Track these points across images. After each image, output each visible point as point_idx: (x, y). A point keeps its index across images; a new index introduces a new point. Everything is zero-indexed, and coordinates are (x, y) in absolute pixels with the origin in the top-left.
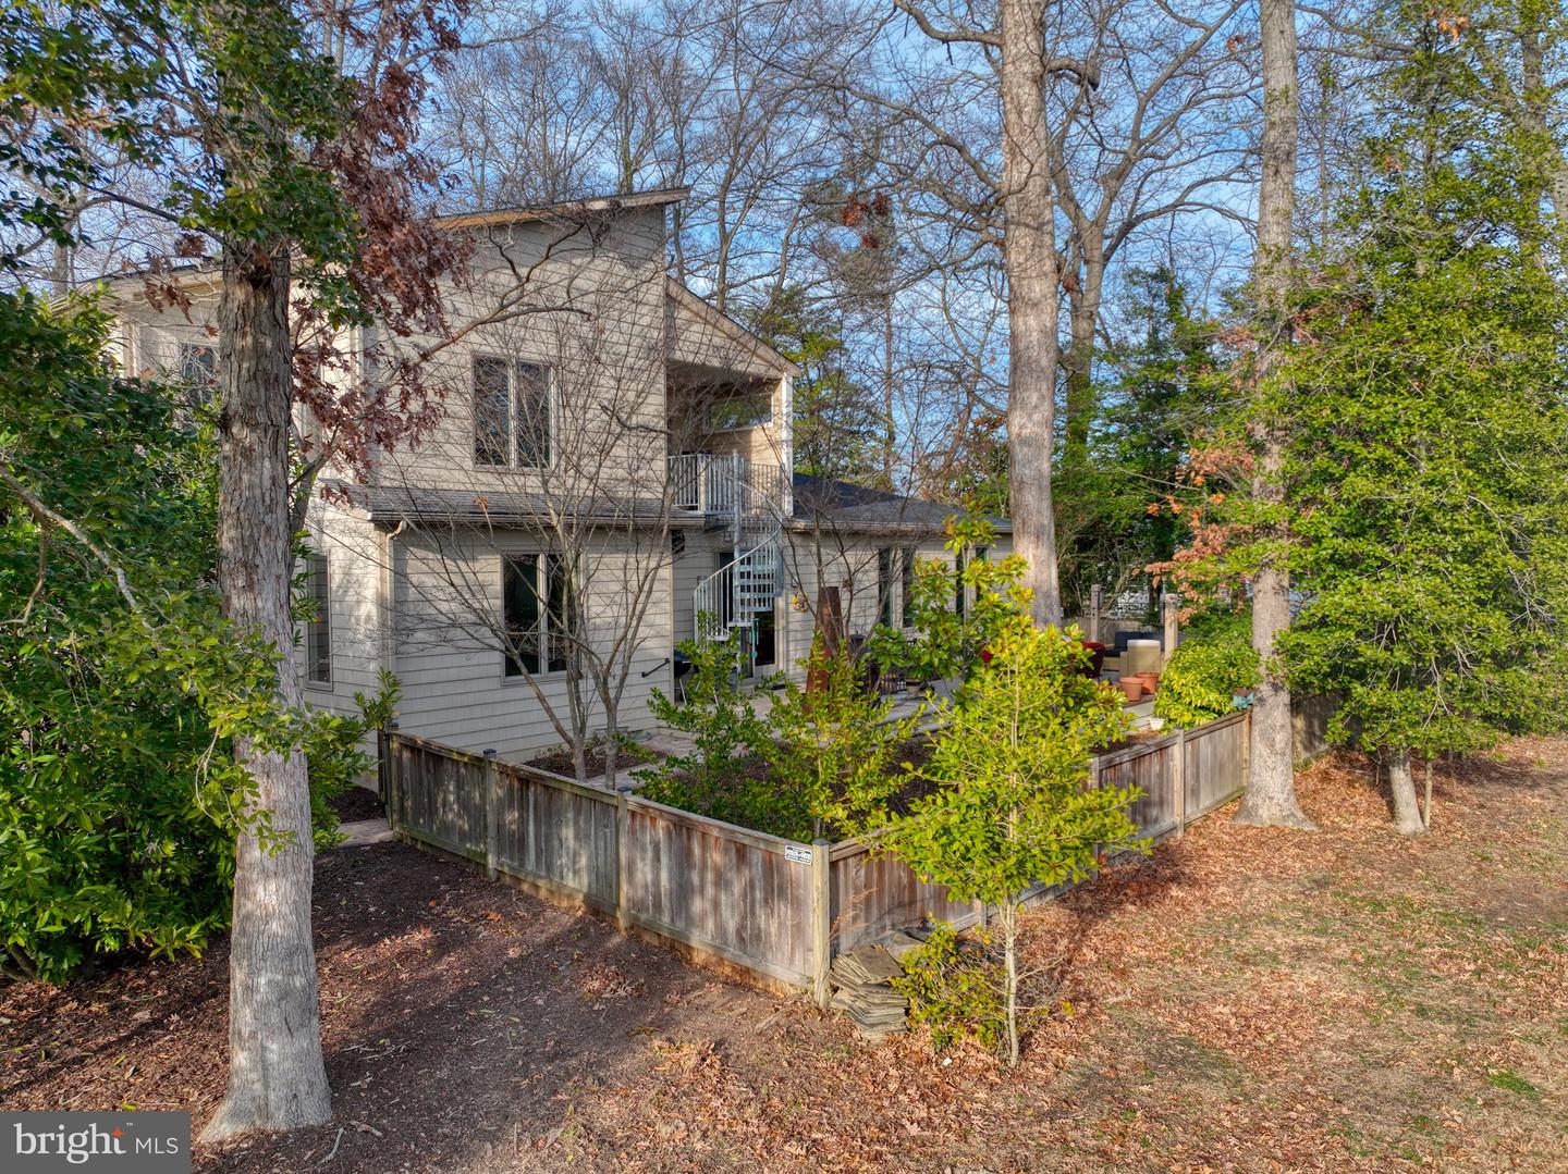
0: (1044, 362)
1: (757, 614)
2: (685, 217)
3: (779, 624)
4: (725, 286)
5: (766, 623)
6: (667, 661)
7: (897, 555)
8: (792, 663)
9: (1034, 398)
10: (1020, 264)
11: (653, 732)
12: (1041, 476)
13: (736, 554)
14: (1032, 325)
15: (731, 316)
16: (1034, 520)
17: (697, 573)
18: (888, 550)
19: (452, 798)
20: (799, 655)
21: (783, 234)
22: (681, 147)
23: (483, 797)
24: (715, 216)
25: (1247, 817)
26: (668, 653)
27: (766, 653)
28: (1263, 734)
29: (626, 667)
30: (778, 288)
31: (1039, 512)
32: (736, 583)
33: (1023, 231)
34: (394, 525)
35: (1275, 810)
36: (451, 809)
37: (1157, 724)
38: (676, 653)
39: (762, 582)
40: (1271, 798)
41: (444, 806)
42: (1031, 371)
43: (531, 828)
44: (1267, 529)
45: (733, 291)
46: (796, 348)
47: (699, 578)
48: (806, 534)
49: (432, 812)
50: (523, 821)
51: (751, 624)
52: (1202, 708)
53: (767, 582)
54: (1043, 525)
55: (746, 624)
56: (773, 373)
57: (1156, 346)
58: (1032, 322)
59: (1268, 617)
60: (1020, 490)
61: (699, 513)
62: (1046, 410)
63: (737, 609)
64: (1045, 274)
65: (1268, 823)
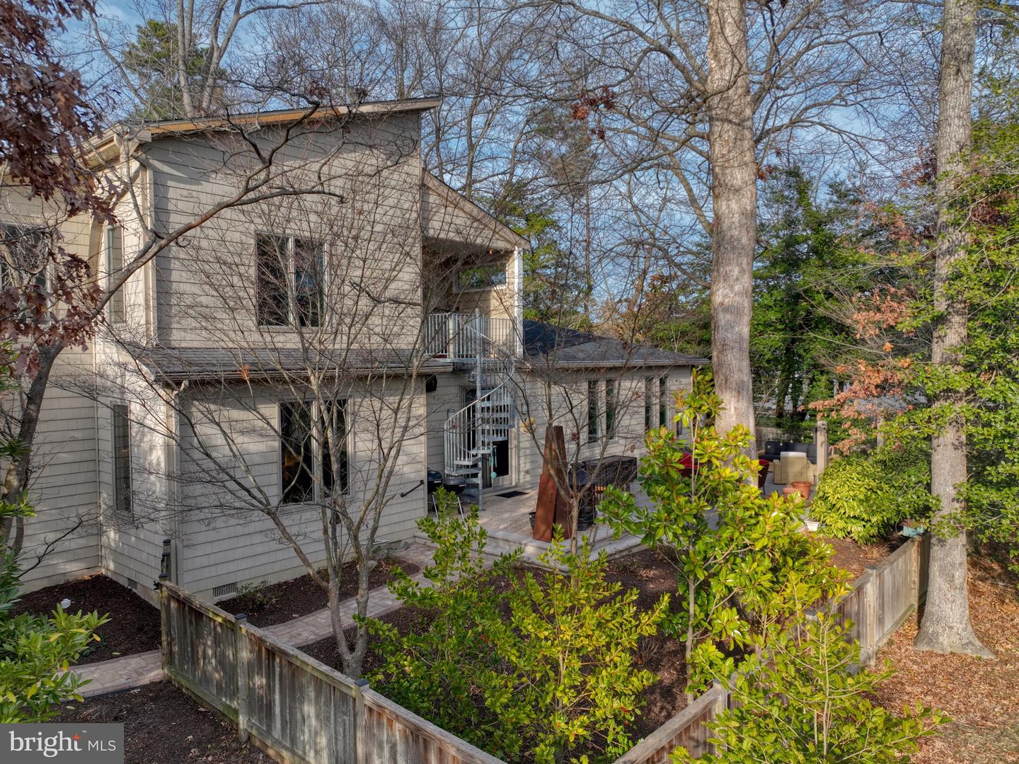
0: (744, 240)
1: (494, 443)
2: (444, 133)
3: (513, 444)
4: (471, 182)
5: (502, 450)
6: (422, 482)
7: (602, 387)
8: (522, 474)
9: (736, 271)
10: (723, 156)
11: (409, 541)
12: (741, 338)
13: (478, 393)
14: (733, 209)
15: (476, 202)
16: (736, 377)
17: (446, 407)
18: (595, 382)
19: (210, 652)
20: (528, 467)
21: (512, 145)
22: (441, 85)
23: (235, 655)
24: (464, 132)
25: (928, 644)
26: (423, 475)
27: (503, 469)
28: (942, 570)
29: (376, 520)
30: (509, 183)
31: (740, 370)
32: (478, 415)
33: (727, 126)
34: (179, 384)
35: (955, 639)
36: (210, 663)
37: (813, 527)
38: (429, 474)
39: (498, 415)
40: (951, 628)
41: (204, 659)
42: (734, 248)
43: (277, 697)
44: (949, 391)
45: (478, 185)
46: (522, 224)
47: (448, 411)
48: (533, 373)
49: (194, 661)
50: (270, 689)
51: (490, 451)
52: (854, 517)
53: (503, 415)
54: (743, 382)
55: (486, 451)
56: (509, 247)
57: (790, 223)
58: (734, 205)
59: (948, 467)
60: (722, 352)
61: (448, 360)
62: (746, 282)
63: (479, 438)
64: (746, 164)
65: (949, 650)
